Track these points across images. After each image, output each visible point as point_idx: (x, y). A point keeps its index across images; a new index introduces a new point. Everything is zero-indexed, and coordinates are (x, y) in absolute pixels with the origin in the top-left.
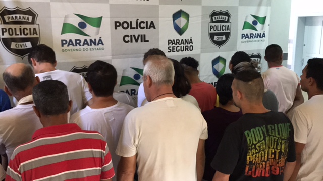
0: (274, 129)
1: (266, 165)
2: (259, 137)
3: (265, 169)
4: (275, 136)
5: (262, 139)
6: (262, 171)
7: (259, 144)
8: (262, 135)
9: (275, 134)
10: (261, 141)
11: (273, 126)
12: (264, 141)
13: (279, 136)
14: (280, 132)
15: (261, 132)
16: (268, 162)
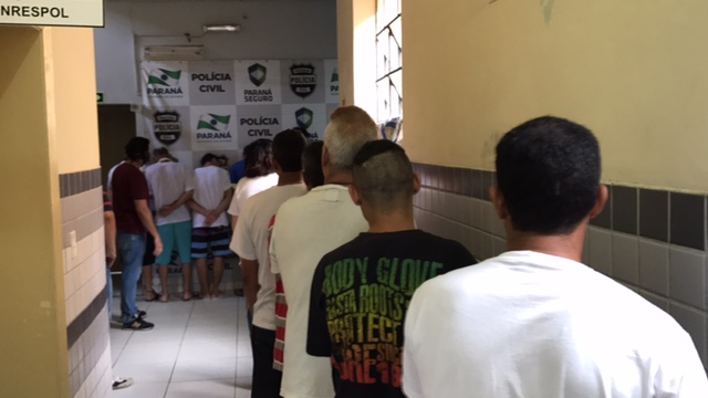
0: (389, 269)
1: (362, 353)
2: (345, 281)
3: (362, 362)
4: (388, 286)
5: (349, 286)
6: (355, 368)
7: (341, 297)
8: (352, 277)
9: (388, 280)
10: (347, 290)
11: (387, 261)
12: (352, 292)
13: (397, 288)
14: (403, 278)
15: (352, 270)
16: (365, 347)
